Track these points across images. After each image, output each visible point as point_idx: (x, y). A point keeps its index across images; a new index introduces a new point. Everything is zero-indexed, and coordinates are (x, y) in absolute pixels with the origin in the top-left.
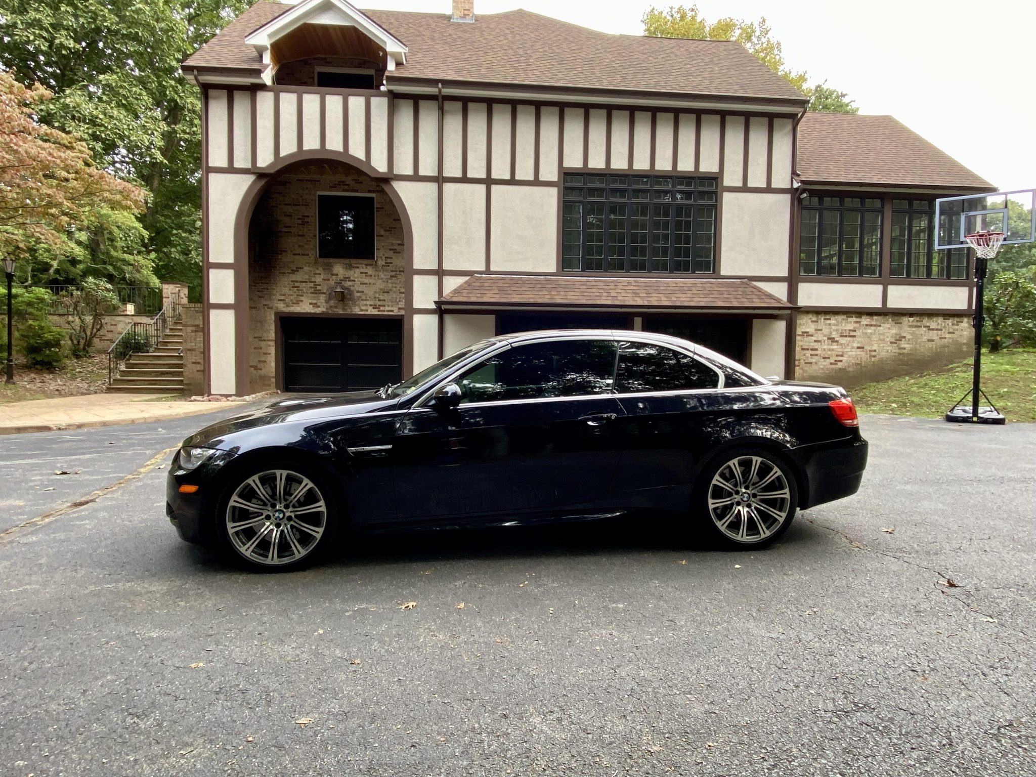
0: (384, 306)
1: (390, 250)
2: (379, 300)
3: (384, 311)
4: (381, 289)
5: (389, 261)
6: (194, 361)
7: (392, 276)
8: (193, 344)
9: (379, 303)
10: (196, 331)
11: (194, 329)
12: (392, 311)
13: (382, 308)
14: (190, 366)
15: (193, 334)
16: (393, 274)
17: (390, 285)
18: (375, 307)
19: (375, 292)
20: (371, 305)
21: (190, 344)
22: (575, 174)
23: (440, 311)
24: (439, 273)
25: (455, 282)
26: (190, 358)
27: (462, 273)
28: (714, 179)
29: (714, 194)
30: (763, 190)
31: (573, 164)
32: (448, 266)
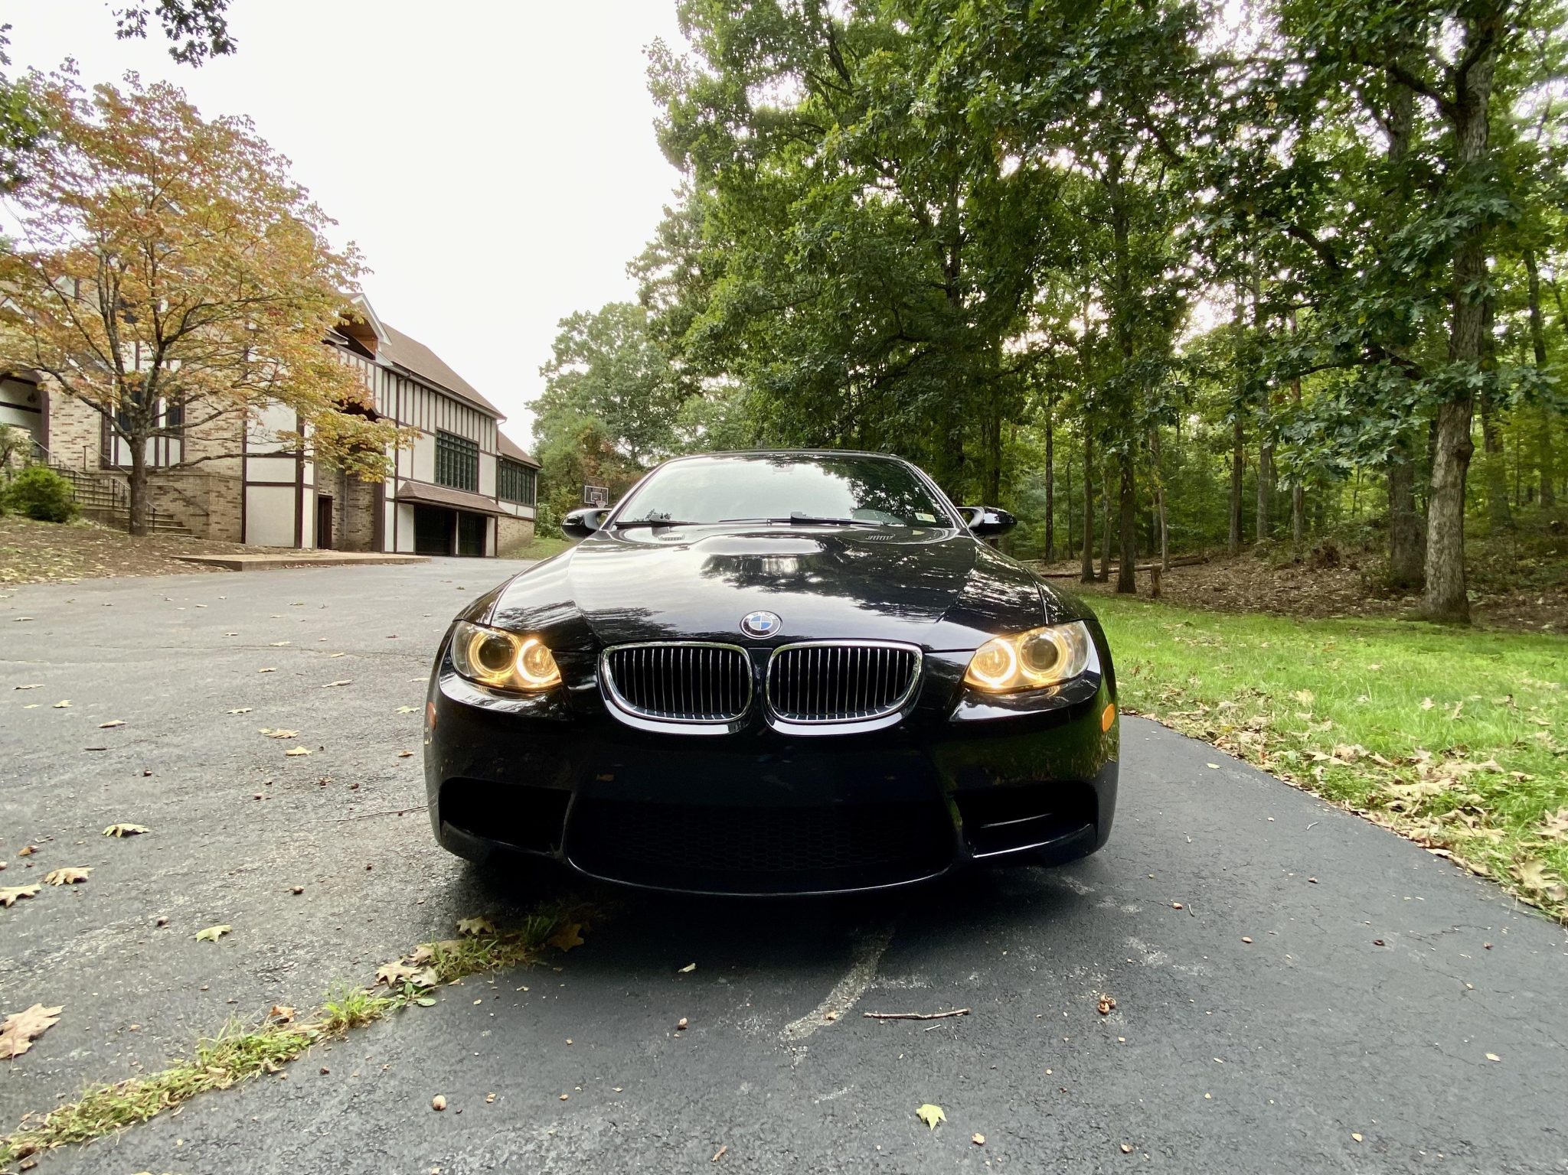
6: (216, 521)
12: (325, 493)
17: (325, 474)
22: (439, 431)
23: (397, 500)
24: (396, 478)
25: (401, 484)
26: (213, 518)
27: (403, 479)
28: (477, 445)
29: (477, 452)
30: (490, 454)
31: (440, 425)
32: (400, 474)
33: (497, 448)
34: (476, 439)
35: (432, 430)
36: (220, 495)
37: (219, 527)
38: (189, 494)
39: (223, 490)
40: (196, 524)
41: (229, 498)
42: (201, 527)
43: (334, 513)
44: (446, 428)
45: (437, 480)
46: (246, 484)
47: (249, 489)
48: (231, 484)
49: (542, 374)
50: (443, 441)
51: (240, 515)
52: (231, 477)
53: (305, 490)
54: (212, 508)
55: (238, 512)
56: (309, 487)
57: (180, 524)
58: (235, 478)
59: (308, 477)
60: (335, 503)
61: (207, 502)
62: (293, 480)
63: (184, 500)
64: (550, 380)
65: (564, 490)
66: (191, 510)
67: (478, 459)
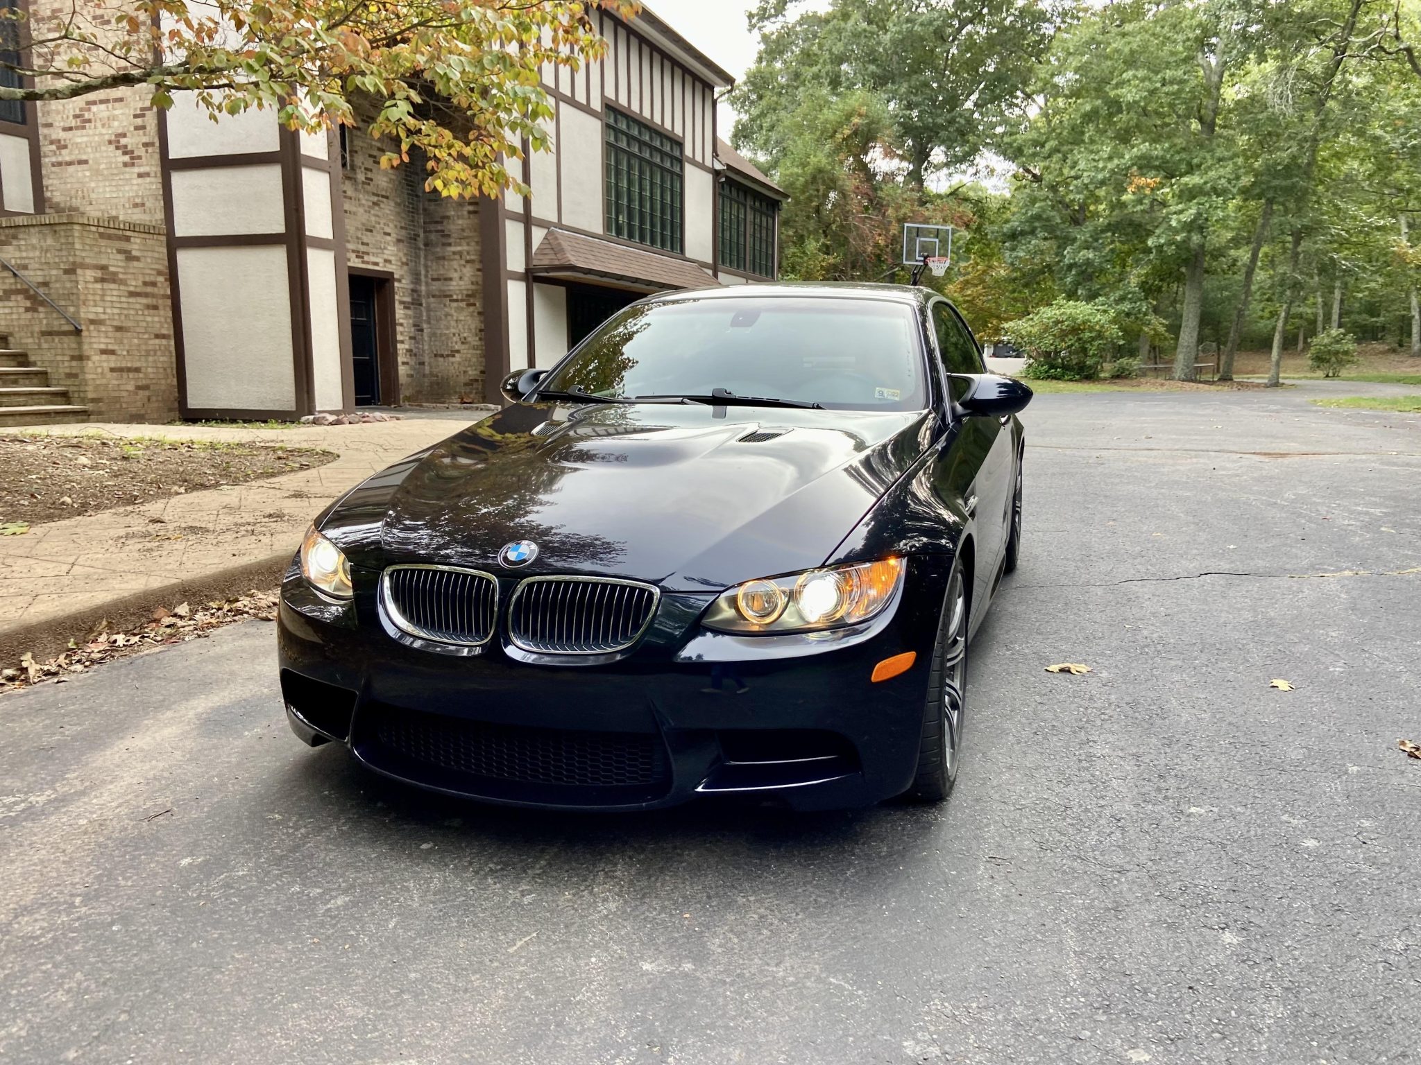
0: (368, 254)
1: (370, 156)
2: (363, 244)
3: (368, 263)
4: (363, 224)
5: (369, 175)
6: (103, 347)
7: (374, 204)
8: (100, 310)
9: (362, 248)
10: (103, 280)
11: (99, 274)
12: (376, 264)
13: (366, 258)
14: (96, 358)
15: (99, 286)
16: (375, 199)
17: (373, 218)
18: (360, 255)
19: (357, 229)
20: (353, 251)
21: (94, 309)
22: (611, 108)
23: (532, 277)
24: (527, 220)
25: (538, 235)
26: (95, 340)
27: (543, 224)
28: (680, 144)
29: (680, 161)
30: (702, 166)
31: (610, 93)
32: (535, 213)
33: (715, 154)
34: (678, 131)
35: (596, 105)
36: (108, 279)
37: (113, 362)
38: (33, 276)
39: (116, 263)
40: (51, 356)
41: (134, 284)
42: (66, 366)
43: (400, 312)
44: (623, 101)
45: (607, 227)
46: (175, 244)
47: (185, 258)
48: (135, 246)
49: (752, 27)
50: (617, 131)
51: (168, 329)
52: (134, 227)
53: (312, 255)
54: (88, 312)
55: (161, 321)
56: (321, 244)
57: (22, 359)
58: (146, 230)
59: (318, 221)
60: (401, 290)
61: (72, 296)
62: (279, 227)
63: (25, 292)
64: (765, 39)
65: (812, 245)
66: (43, 318)
67: (681, 178)
